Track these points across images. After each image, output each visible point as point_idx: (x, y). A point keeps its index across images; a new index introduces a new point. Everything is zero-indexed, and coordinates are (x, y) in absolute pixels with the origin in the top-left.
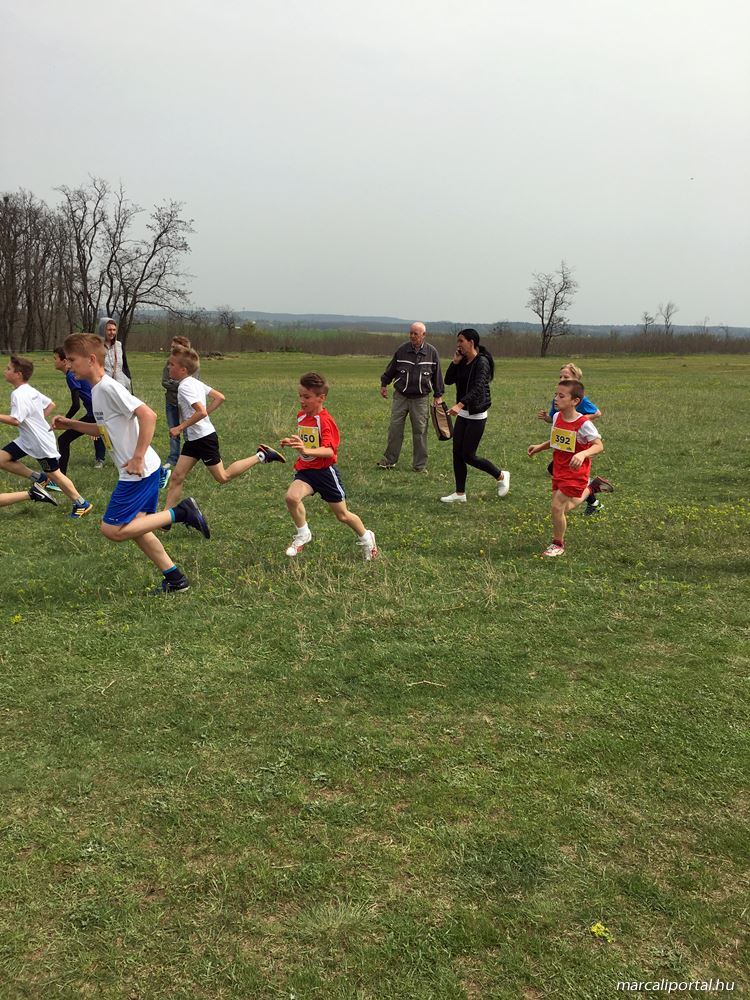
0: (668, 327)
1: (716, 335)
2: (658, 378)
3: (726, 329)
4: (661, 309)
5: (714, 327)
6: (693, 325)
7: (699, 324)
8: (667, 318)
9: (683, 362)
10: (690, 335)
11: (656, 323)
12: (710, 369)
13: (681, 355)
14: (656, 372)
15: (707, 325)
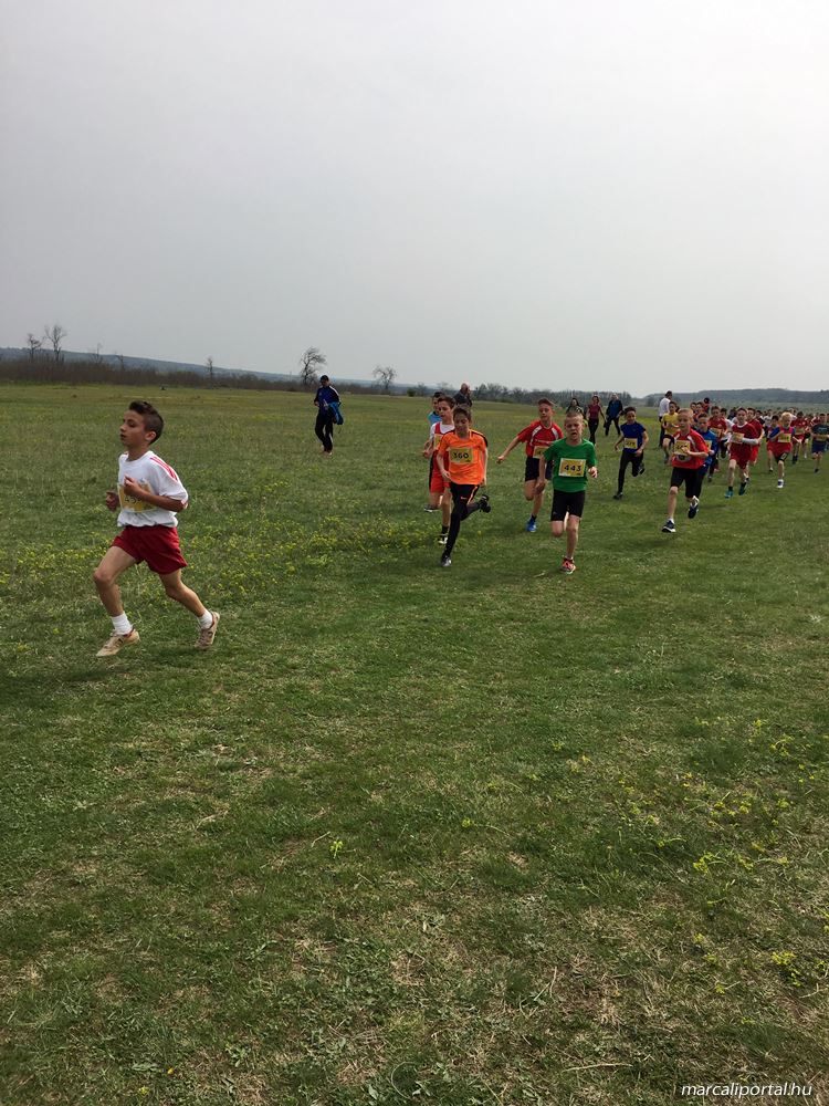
0: (57, 352)
1: (111, 363)
2: (43, 409)
3: (121, 358)
4: (47, 332)
5: (109, 356)
6: (86, 352)
7: (92, 352)
8: (56, 342)
9: (75, 392)
10: (84, 363)
11: (44, 347)
12: (103, 400)
13: (74, 384)
14: (40, 402)
15: (100, 353)
